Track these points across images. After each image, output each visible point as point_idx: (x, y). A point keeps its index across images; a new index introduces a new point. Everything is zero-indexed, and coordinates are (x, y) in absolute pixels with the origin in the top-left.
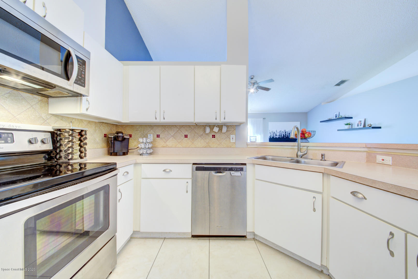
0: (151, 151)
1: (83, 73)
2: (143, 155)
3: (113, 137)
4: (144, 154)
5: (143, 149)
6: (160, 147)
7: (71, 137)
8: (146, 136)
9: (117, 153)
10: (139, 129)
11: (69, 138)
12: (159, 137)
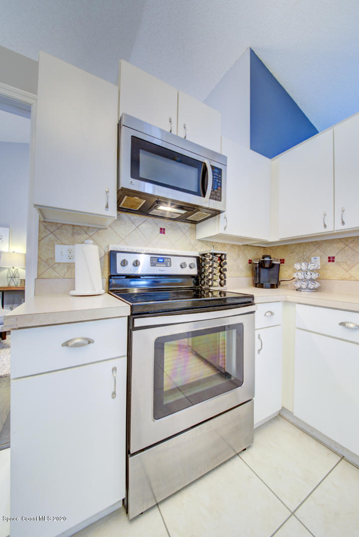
0: (317, 285)
1: (219, 184)
2: (301, 291)
3: (257, 262)
4: (302, 289)
5: (302, 280)
6: (336, 278)
7: (211, 262)
8: (307, 260)
9: (263, 284)
10: (296, 251)
11: (209, 263)
12: (333, 261)
